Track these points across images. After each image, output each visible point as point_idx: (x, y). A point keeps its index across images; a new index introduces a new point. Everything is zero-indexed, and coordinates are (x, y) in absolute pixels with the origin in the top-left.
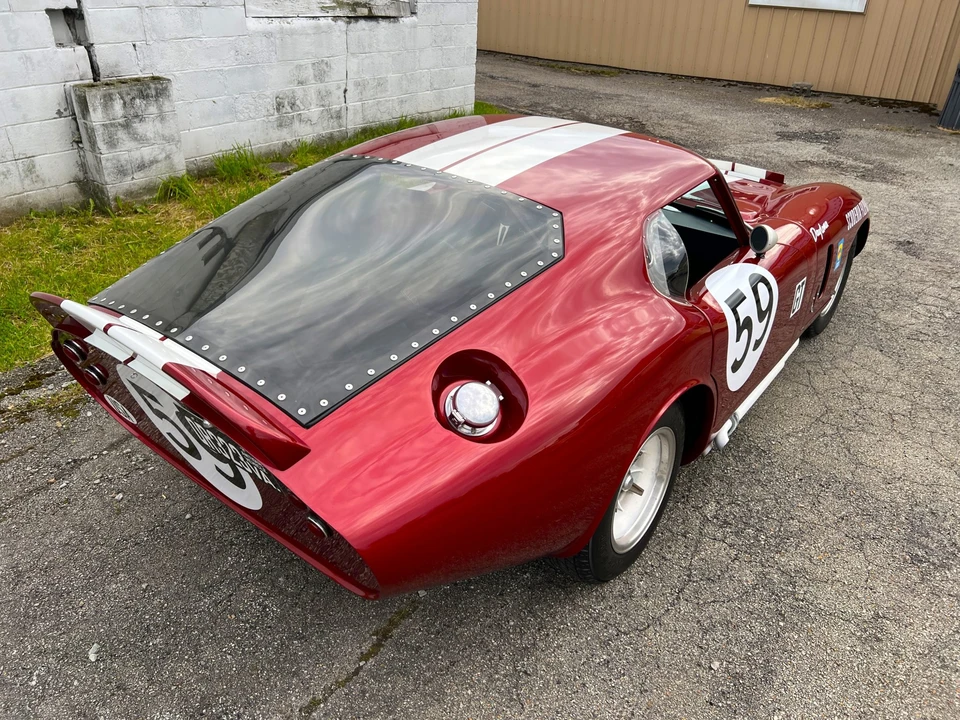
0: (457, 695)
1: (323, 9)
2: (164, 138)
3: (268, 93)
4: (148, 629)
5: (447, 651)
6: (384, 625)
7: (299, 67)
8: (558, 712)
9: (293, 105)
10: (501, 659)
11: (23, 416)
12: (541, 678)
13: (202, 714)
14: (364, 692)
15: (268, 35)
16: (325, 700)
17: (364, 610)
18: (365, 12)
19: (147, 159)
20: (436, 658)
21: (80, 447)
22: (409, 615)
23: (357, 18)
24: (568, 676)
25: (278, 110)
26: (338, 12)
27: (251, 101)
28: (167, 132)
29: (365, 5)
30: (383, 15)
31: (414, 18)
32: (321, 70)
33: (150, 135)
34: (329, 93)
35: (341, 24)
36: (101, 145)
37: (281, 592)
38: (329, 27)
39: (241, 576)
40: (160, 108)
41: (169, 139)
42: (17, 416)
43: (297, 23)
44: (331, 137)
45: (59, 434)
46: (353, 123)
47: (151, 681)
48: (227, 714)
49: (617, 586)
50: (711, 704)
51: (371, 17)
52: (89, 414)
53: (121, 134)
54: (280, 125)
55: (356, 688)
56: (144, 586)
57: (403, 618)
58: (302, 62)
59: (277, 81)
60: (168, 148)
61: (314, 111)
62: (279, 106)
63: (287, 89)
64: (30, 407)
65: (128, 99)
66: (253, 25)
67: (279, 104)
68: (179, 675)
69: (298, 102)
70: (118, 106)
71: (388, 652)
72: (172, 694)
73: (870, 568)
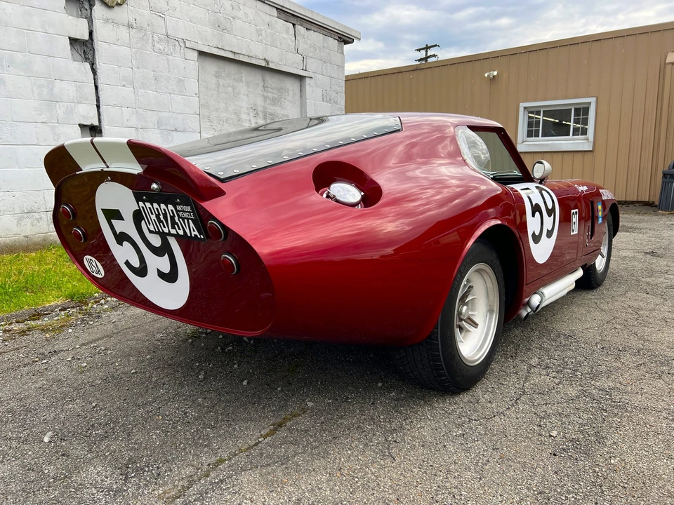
0: (339, 454)
4: (93, 426)
5: (331, 432)
6: (279, 420)
8: (424, 461)
10: (374, 435)
11: (23, 333)
12: (408, 444)
13: (128, 467)
14: (262, 454)
16: (230, 459)
17: (264, 413)
20: (322, 436)
21: (60, 345)
22: (299, 415)
24: (431, 443)
37: (199, 405)
39: (170, 399)
42: (18, 333)
45: (47, 340)
47: (90, 451)
48: (148, 467)
49: (466, 397)
50: (555, 455)
52: (70, 330)
55: (255, 452)
56: (94, 404)
57: (295, 416)
64: (30, 329)
68: (113, 447)
71: (282, 433)
72: (106, 457)
73: (670, 386)
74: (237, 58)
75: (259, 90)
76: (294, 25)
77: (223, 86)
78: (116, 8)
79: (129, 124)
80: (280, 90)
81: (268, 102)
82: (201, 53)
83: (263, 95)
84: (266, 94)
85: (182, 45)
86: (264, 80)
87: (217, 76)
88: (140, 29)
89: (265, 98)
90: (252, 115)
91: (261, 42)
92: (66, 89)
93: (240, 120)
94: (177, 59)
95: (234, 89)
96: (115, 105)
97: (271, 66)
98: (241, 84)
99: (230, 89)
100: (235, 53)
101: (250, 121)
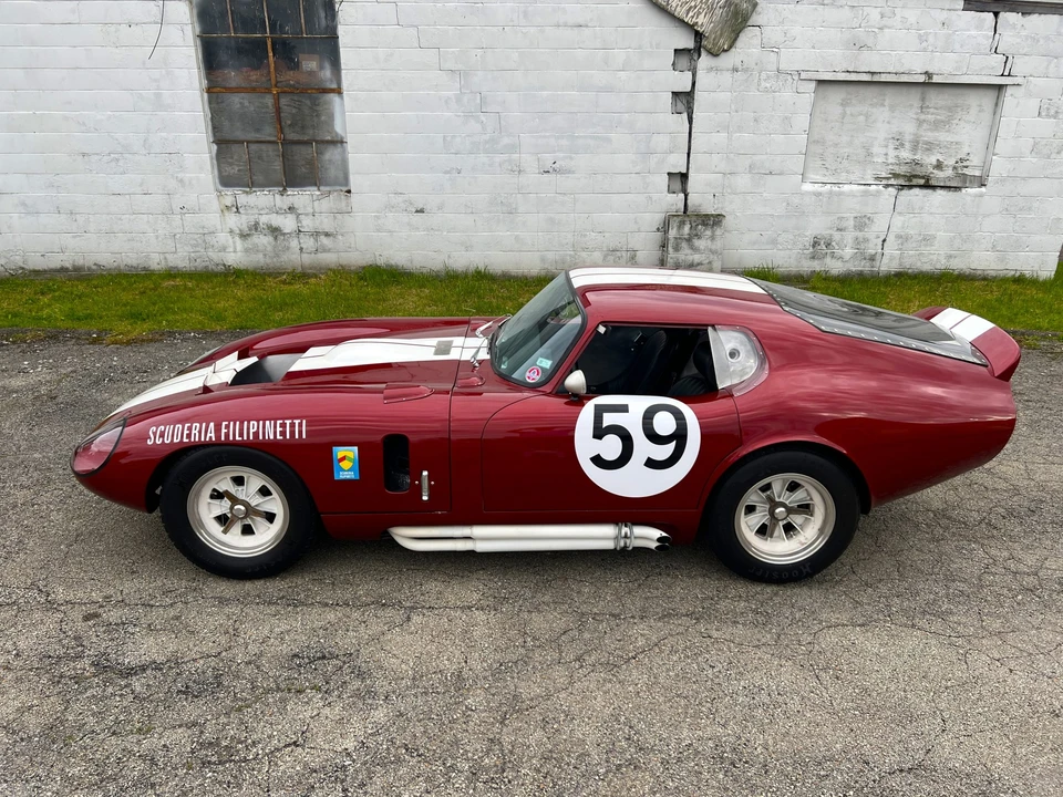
1: (877, 179)
2: (711, 250)
3: (807, 234)
7: (841, 219)
9: (828, 245)
15: (818, 194)
18: (922, 182)
19: (696, 261)
23: (911, 187)
25: (814, 246)
26: (892, 182)
27: (792, 237)
28: (713, 247)
29: (923, 177)
30: (942, 184)
31: (983, 189)
32: (862, 223)
33: (702, 247)
34: (866, 240)
35: (892, 191)
36: (670, 249)
38: (878, 192)
40: (713, 232)
41: (713, 252)
43: (846, 188)
44: (861, 274)
46: (887, 265)
51: (927, 186)
53: (684, 245)
54: (813, 258)
58: (845, 215)
59: (817, 226)
60: (712, 256)
61: (848, 252)
62: (815, 244)
63: (826, 233)
65: (694, 224)
66: (807, 187)
67: (815, 243)
69: (833, 243)
70: (687, 229)
74: (876, 78)
75: (912, 114)
76: (996, 14)
77: (851, 115)
78: (723, 55)
79: (717, 170)
80: (949, 109)
81: (925, 126)
82: (820, 82)
83: (918, 119)
84: (923, 117)
85: (796, 78)
86: (923, 99)
87: (844, 104)
88: (746, 70)
89: (920, 123)
90: (891, 146)
91: (925, 50)
92: (662, 142)
93: (870, 154)
94: (787, 95)
95: (867, 116)
96: (705, 152)
97: (936, 79)
98: (882, 109)
99: (862, 118)
100: (873, 73)
101: (886, 154)
